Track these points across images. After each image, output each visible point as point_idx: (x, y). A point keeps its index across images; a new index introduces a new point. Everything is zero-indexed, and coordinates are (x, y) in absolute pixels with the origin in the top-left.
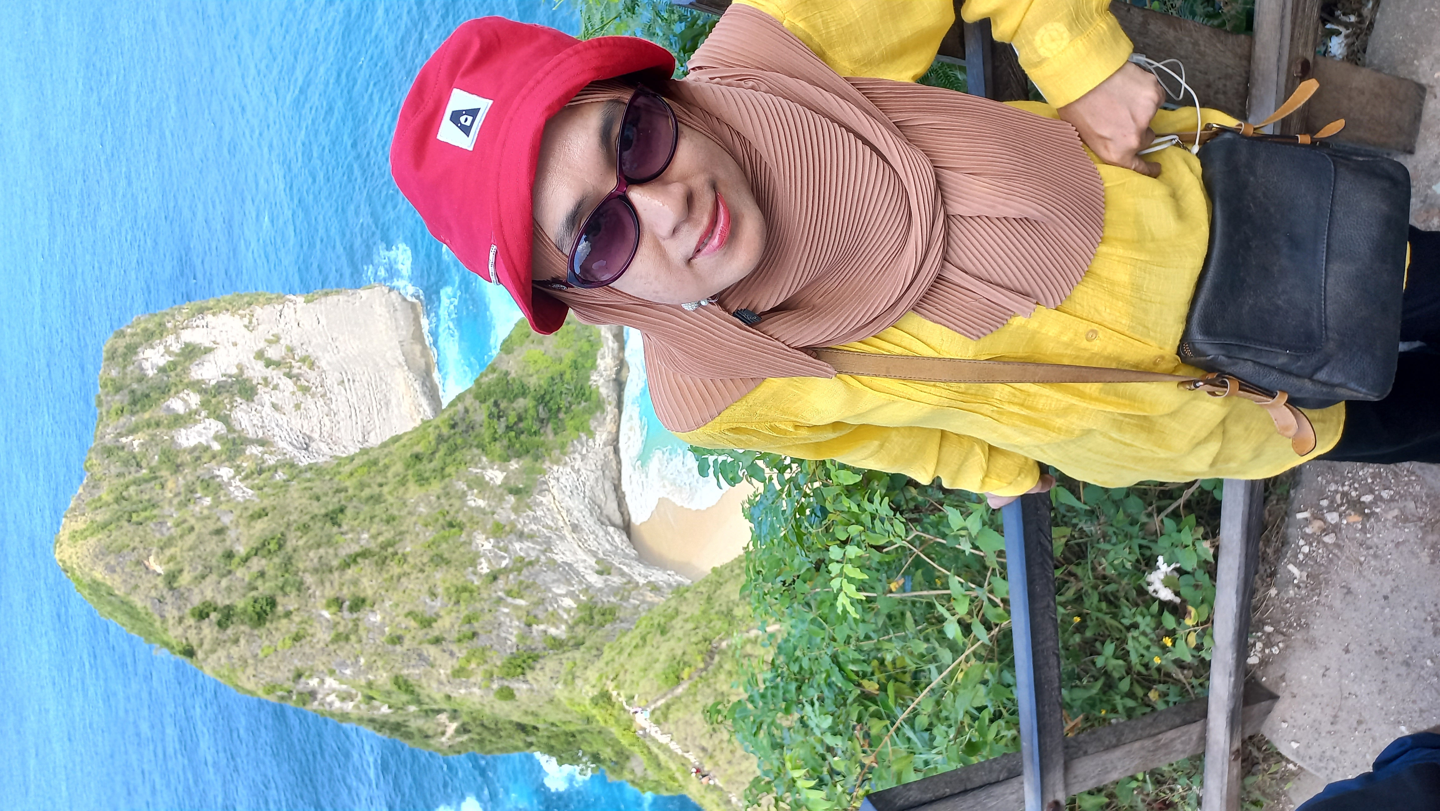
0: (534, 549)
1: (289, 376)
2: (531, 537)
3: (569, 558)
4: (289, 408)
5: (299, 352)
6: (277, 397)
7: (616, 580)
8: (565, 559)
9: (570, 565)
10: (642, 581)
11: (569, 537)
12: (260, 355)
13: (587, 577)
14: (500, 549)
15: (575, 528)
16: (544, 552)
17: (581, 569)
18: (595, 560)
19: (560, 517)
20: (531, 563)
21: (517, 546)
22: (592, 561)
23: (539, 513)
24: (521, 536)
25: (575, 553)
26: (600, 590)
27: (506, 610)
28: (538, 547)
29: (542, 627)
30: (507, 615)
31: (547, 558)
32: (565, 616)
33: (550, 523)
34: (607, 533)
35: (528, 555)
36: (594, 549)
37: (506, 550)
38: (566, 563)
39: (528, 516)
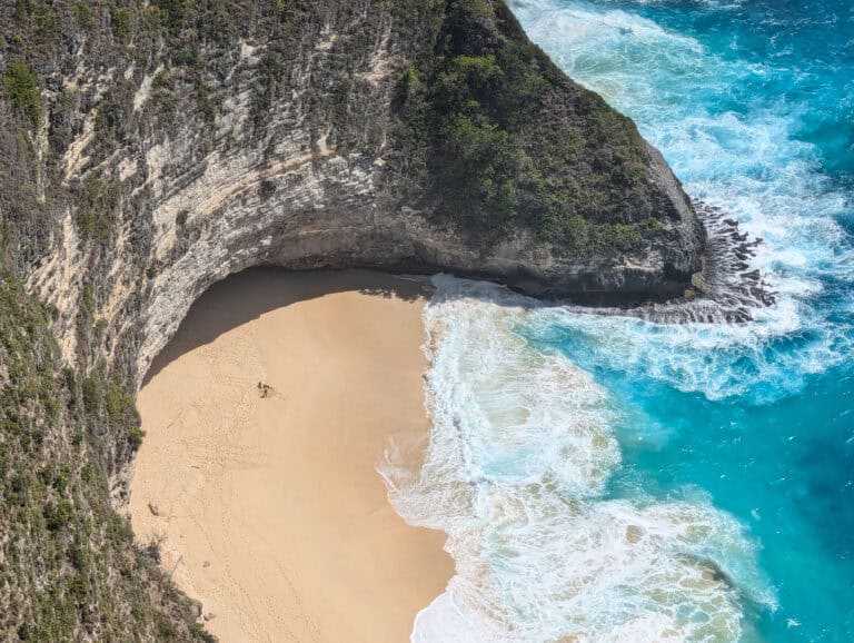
0: (235, 121)
3: (212, 175)
7: (164, 242)
8: (210, 167)
9: (200, 174)
10: (159, 281)
11: (253, 175)
13: (177, 199)
14: (239, 71)
15: (269, 187)
16: (229, 135)
17: (190, 192)
18: (209, 212)
19: (288, 163)
20: (209, 116)
21: (243, 96)
22: (204, 208)
23: (299, 134)
24: (260, 104)
25: (221, 183)
26: (148, 217)
27: (129, 74)
28: (238, 127)
29: (89, 126)
30: (119, 74)
31: (216, 142)
32: (106, 163)
33: (279, 149)
34: (259, 235)
35: (224, 112)
36: (229, 212)
37: (236, 80)
38: (204, 168)
39: (294, 117)
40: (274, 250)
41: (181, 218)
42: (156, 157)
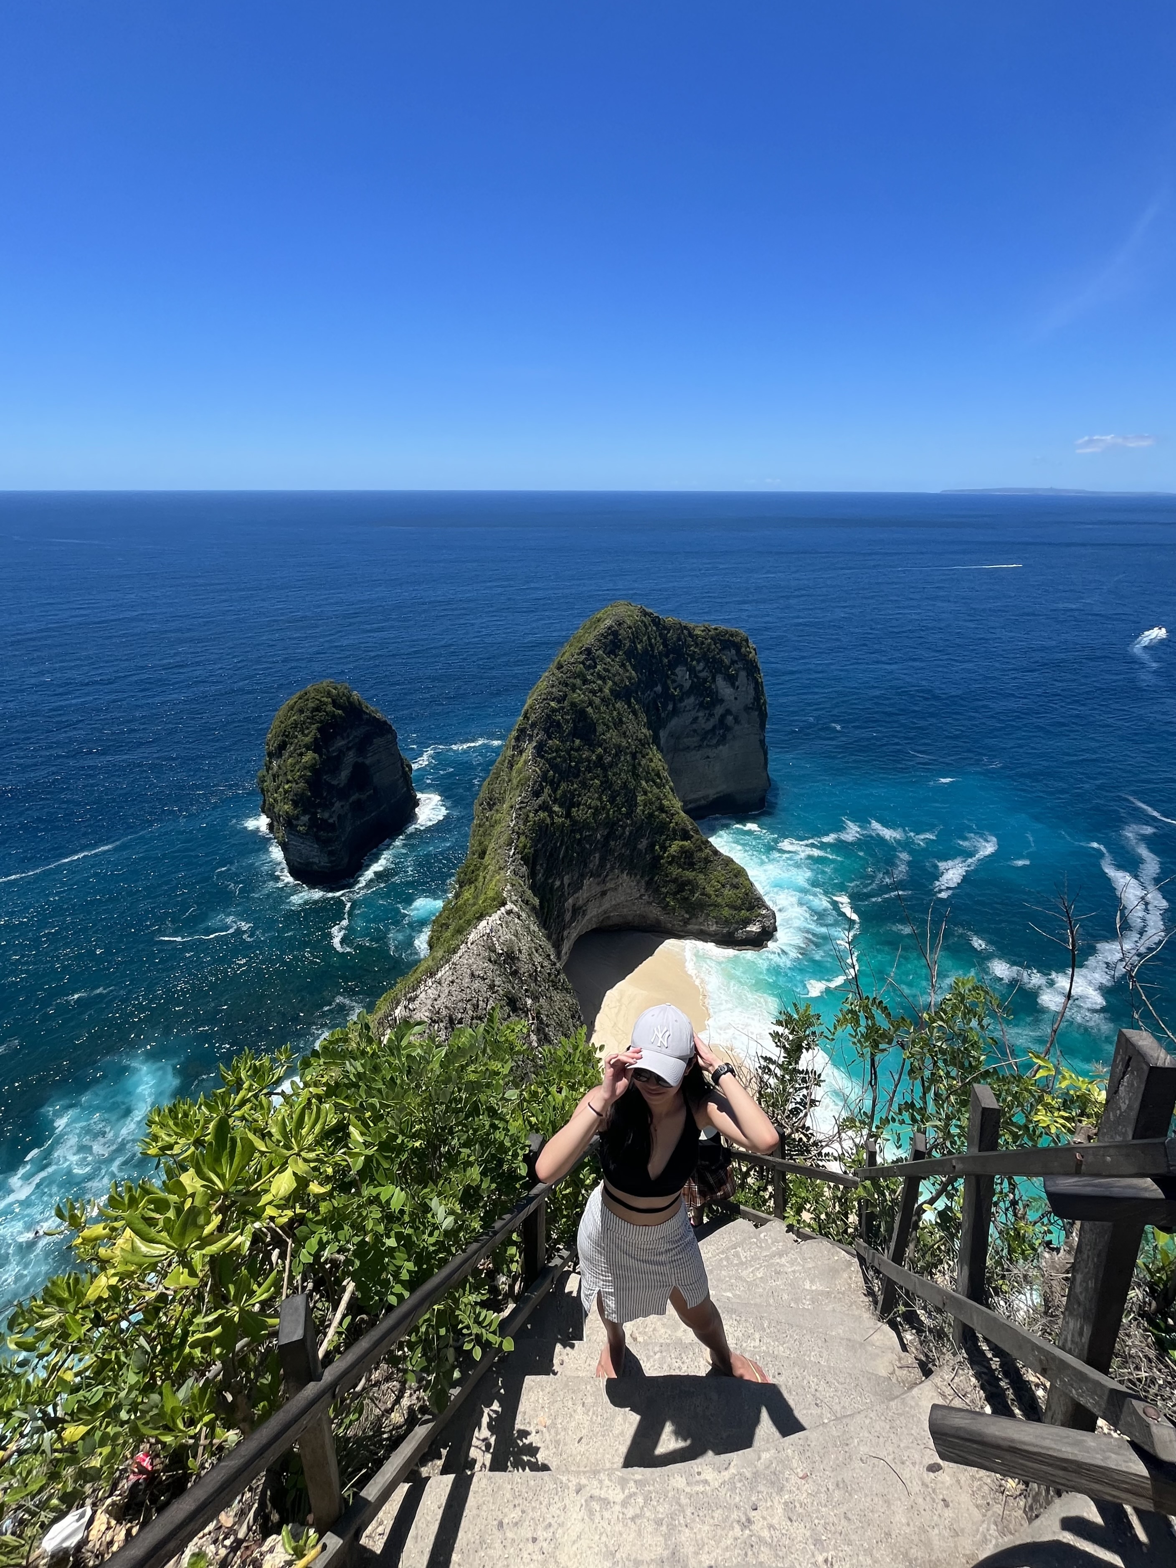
0: (594, 866)
1: (714, 727)
2: (602, 865)
3: (585, 888)
4: (694, 726)
5: (729, 736)
6: (702, 720)
7: (568, 916)
8: (585, 885)
9: (581, 888)
10: (565, 933)
11: (599, 889)
12: (728, 712)
13: (573, 897)
15: (604, 893)
16: (591, 872)
17: (576, 895)
18: (582, 904)
19: (612, 884)
20: (585, 863)
21: (597, 855)
22: (581, 902)
23: (616, 871)
24: (603, 860)
25: (588, 892)
26: (563, 903)
28: (595, 868)
31: (587, 874)
33: (609, 877)
35: (591, 862)
36: (590, 905)
38: (582, 885)
39: (615, 864)
40: (603, 922)
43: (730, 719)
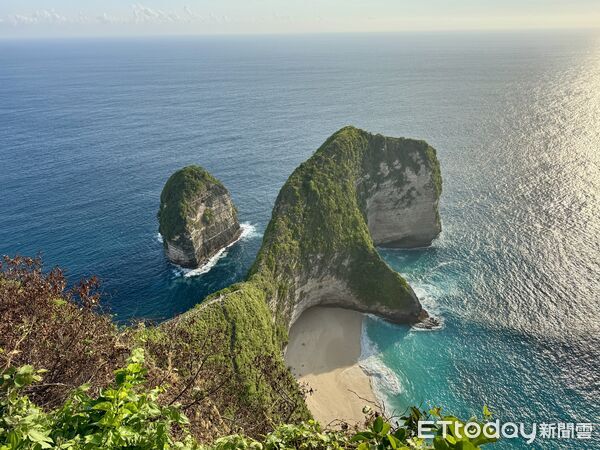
0: (315, 272)
1: (404, 197)
4: (391, 197)
5: (413, 203)
6: (396, 193)
8: (309, 282)
9: (306, 283)
11: (318, 284)
12: (413, 189)
13: (300, 288)
14: (317, 261)
16: (313, 275)
18: (307, 291)
19: (326, 282)
20: (309, 271)
21: (317, 267)
23: (328, 276)
24: (320, 269)
25: (311, 285)
26: (294, 292)
40: (322, 301)
41: (301, 292)
42: (297, 279)
43: (414, 193)
